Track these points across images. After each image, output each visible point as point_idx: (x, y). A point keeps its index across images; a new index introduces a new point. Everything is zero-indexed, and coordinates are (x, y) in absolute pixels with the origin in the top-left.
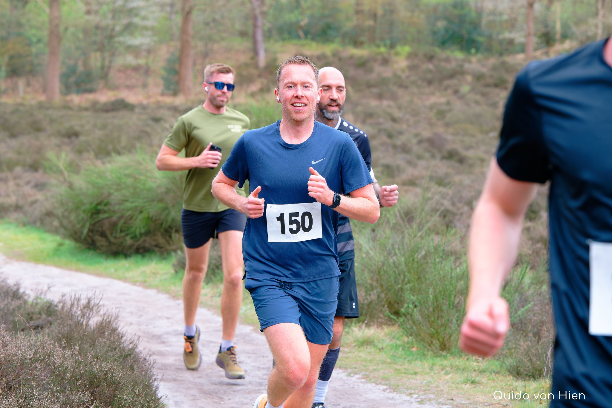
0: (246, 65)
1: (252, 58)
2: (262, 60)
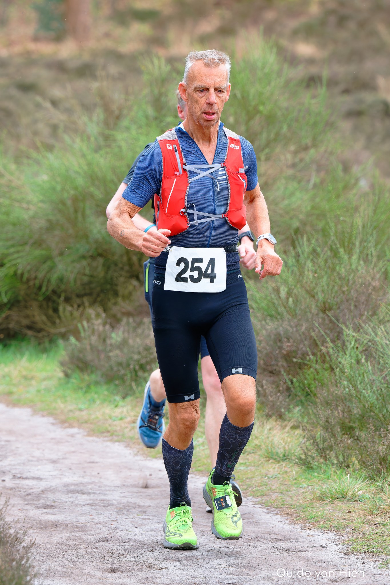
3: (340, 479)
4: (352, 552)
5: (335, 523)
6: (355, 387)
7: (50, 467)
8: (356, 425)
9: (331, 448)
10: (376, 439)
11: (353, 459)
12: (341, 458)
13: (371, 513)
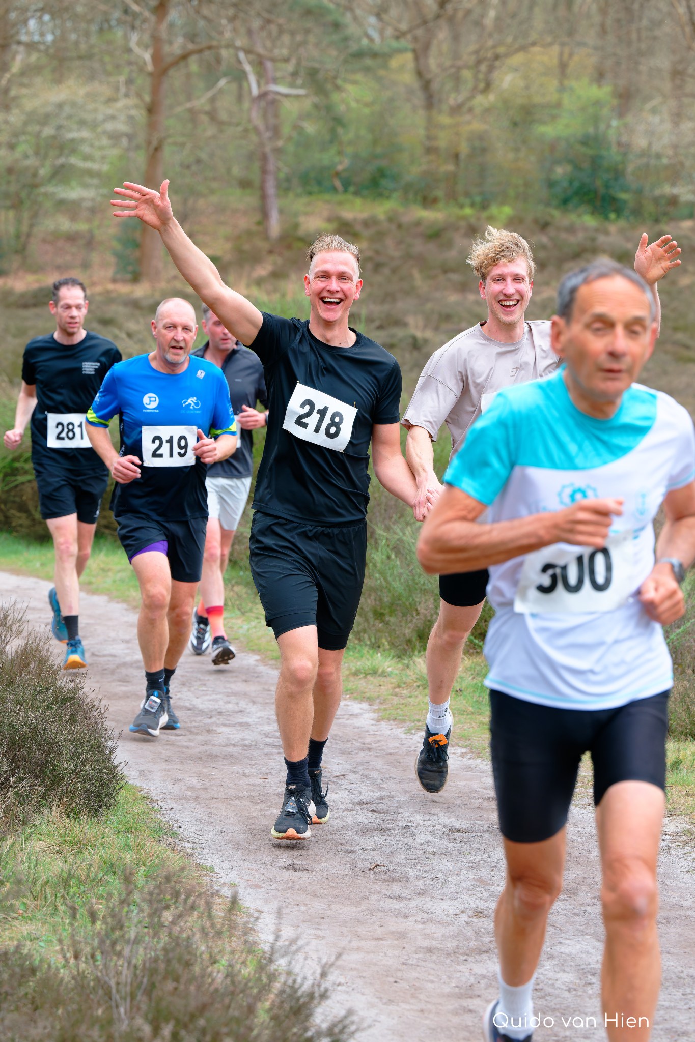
0: (250, 234)
1: (259, 223)
2: (275, 226)
3: (372, 657)
4: (383, 719)
5: (368, 695)
6: (385, 579)
7: (123, 646)
8: (386, 611)
9: (365, 631)
10: (403, 624)
11: (384, 640)
12: (373, 640)
13: (399, 687)
